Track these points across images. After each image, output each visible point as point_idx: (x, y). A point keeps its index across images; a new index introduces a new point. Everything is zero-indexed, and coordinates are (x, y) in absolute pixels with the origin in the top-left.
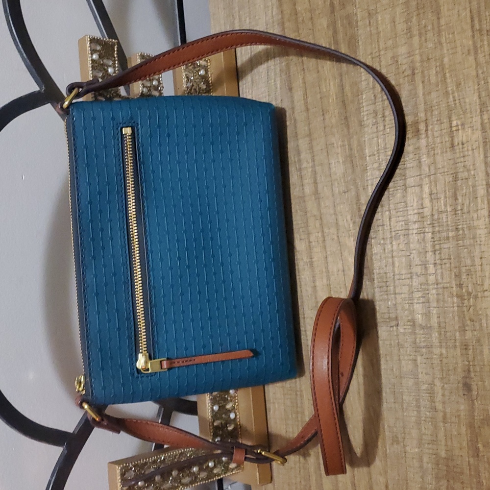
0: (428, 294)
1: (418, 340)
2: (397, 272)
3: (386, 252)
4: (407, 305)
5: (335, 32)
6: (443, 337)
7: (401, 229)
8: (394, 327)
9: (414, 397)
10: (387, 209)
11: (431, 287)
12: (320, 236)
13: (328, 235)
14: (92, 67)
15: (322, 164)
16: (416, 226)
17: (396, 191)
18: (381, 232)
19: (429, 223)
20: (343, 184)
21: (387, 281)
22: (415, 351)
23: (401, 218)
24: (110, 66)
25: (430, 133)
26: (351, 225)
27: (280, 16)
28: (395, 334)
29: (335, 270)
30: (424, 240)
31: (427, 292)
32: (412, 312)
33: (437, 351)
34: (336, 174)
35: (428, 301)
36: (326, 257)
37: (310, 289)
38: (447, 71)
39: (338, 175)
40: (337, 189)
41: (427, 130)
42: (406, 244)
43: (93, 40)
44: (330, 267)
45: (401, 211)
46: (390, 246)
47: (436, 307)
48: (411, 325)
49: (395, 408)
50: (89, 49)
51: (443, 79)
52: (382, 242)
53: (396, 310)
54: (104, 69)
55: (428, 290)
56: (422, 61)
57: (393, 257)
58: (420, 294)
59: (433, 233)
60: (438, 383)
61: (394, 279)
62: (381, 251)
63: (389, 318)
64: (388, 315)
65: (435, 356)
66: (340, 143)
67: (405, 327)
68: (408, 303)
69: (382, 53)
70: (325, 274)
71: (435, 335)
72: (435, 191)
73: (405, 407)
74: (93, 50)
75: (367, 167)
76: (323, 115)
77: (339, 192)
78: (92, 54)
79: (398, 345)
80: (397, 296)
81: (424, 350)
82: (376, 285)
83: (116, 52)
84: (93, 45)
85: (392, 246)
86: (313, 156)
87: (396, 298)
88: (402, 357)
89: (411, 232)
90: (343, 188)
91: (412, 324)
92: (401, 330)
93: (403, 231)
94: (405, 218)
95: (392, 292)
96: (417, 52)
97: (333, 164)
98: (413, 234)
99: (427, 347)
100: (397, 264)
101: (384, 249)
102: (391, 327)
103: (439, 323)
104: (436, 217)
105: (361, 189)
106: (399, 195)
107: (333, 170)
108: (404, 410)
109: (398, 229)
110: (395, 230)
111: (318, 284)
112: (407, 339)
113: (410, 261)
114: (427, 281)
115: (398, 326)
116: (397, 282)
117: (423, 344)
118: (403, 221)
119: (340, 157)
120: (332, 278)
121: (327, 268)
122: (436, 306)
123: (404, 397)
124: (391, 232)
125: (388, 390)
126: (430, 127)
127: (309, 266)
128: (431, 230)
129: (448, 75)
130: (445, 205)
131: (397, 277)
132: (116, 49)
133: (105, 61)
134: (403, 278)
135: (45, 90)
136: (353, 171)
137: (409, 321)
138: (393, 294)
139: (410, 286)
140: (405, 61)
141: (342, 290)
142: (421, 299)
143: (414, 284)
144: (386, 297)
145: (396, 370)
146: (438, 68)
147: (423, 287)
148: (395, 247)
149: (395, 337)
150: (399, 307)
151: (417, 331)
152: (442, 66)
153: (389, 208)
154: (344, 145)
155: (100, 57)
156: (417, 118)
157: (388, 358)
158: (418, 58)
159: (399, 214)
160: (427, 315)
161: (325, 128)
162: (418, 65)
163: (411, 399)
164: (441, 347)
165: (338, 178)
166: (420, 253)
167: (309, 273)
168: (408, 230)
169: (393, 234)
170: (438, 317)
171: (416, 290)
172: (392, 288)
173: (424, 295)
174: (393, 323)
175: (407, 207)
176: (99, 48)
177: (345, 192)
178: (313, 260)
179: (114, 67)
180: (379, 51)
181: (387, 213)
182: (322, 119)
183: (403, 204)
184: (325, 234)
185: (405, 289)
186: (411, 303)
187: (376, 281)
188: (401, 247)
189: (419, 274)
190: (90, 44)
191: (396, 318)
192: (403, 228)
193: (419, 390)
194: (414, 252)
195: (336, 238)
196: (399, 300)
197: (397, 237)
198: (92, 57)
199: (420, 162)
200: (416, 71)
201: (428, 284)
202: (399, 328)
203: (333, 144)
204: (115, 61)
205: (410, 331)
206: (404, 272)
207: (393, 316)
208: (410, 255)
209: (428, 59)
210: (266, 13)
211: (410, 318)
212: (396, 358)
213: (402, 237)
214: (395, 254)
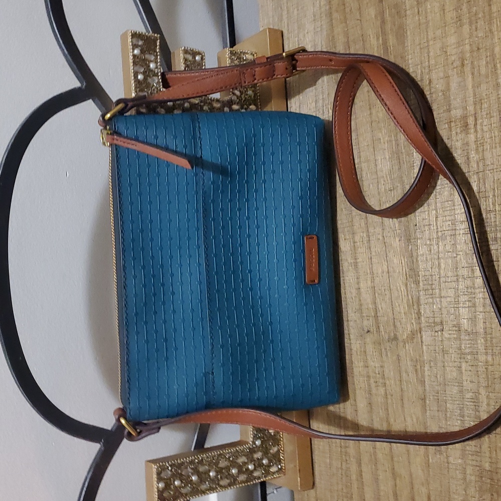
0: (475, 297)
1: (463, 346)
2: (443, 274)
3: (432, 253)
4: (453, 309)
5: (383, 22)
6: (489, 344)
7: (447, 229)
8: (439, 332)
9: (458, 406)
10: (434, 207)
11: (477, 291)
12: (365, 236)
13: (373, 235)
14: (133, 62)
15: (368, 161)
16: (463, 226)
17: (443, 189)
18: (427, 232)
20: (389, 181)
21: (432, 284)
22: (460, 358)
23: (447, 218)
24: (151, 61)
25: (479, 127)
26: (397, 225)
27: (328, 7)
28: (440, 339)
29: (380, 271)
31: (474, 296)
32: (458, 317)
33: (482, 358)
34: (382, 171)
35: (474, 306)
36: (371, 258)
37: (354, 291)
38: (498, 62)
39: (384, 172)
40: (383, 187)
41: (476, 125)
42: (453, 244)
43: (135, 35)
44: (374, 268)
45: (448, 210)
46: (436, 247)
47: (482, 312)
48: (456, 331)
49: (438, 416)
50: (131, 44)
51: (493, 70)
52: (428, 243)
53: (442, 314)
54: (146, 64)
55: (474, 294)
56: (472, 52)
57: (439, 258)
58: (466, 298)
60: (483, 391)
61: (440, 281)
62: (427, 252)
63: (434, 322)
64: (433, 319)
65: (480, 363)
66: (386, 139)
67: (450, 332)
68: (454, 307)
69: (431, 43)
70: (369, 276)
71: (481, 341)
72: (483, 189)
73: (448, 415)
74: (135, 45)
75: (413, 163)
76: (370, 109)
77: (385, 190)
78: (133, 49)
79: (443, 351)
80: (442, 300)
81: (469, 357)
82: (421, 288)
83: (158, 47)
84: (135, 40)
85: (438, 247)
86: (360, 152)
87: (441, 301)
88: (446, 364)
89: (457, 232)
90: (388, 186)
91: (457, 329)
92: (446, 335)
93: (450, 231)
94: (452, 218)
95: (437, 295)
96: (467, 41)
97: (380, 160)
98: (460, 234)
99: (471, 353)
100: (443, 266)
101: (430, 251)
102: (436, 331)
103: (485, 328)
106: (446, 193)
107: (379, 167)
108: (448, 419)
109: (445, 229)
110: (442, 230)
111: (362, 285)
112: (452, 345)
113: (457, 263)
114: (474, 284)
115: (442, 331)
116: (443, 285)
117: (467, 351)
118: (449, 221)
119: (387, 153)
120: (377, 280)
121: (372, 270)
122: (481, 310)
123: (448, 405)
124: (437, 232)
125: (431, 397)
126: (479, 122)
127: (353, 267)
129: (498, 65)
130: (494, 204)
131: (443, 279)
132: (158, 44)
133: (147, 56)
134: (449, 281)
135: (86, 86)
136: (400, 169)
137: (454, 326)
138: (438, 298)
139: (456, 289)
140: (454, 52)
141: (386, 293)
142: (467, 303)
143: (460, 287)
144: (431, 300)
145: (440, 377)
146: (488, 59)
147: (469, 290)
148: (441, 248)
149: (440, 343)
150: (444, 312)
151: (462, 337)
152: (493, 55)
153: (436, 206)
154: (391, 141)
155: (142, 52)
156: (466, 112)
157: (432, 364)
158: (467, 47)
159: (446, 213)
160: (473, 320)
161: (372, 122)
162: (468, 55)
163: (455, 407)
164: (486, 354)
165: (385, 176)
166: (467, 254)
167: (353, 274)
168: (455, 230)
169: (440, 234)
170: (484, 322)
171: (462, 293)
172: (437, 291)
173: (469, 299)
174: (438, 328)
175: (454, 206)
176: (140, 43)
177: (391, 190)
178: (358, 261)
179: (156, 63)
180: (428, 41)
181: (434, 212)
182: (369, 113)
183: (450, 202)
184: (370, 234)
185: (451, 293)
186: (457, 307)
187: (421, 284)
188: (448, 248)
189: (465, 276)
190: (132, 38)
191: (442, 323)
192: (449, 228)
193: (463, 398)
194: (461, 253)
195: (381, 238)
196: (444, 304)
197: (443, 238)
198: (133, 51)
199: (468, 159)
200: (466, 62)
201: (474, 288)
202: (444, 333)
203: (380, 139)
204: (157, 55)
205: (455, 336)
206: (450, 274)
207: (438, 320)
208: (456, 257)
209: (478, 49)
210: (314, 4)
211: (455, 323)
212: (440, 364)
213: (448, 238)
214: (441, 255)
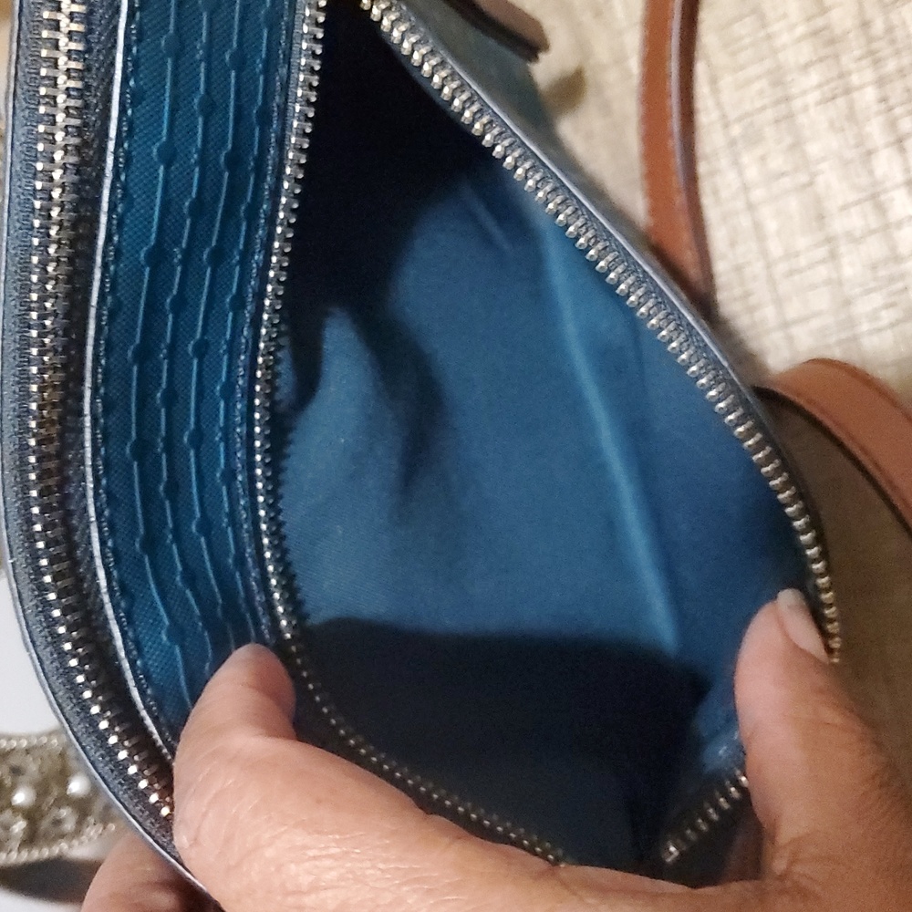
2: (775, 249)
7: (760, 106)
16: (814, 77)
19: (857, 53)
23: (753, 71)
30: (851, 116)
31: (900, 285)
42: (789, 148)
45: (747, 47)
57: (750, 207)
58: (877, 299)
59: (881, 82)
61: (770, 277)
80: (794, 331)
85: (740, 173)
87: (790, 339)
89: (797, 104)
93: (769, 111)
94: (768, 64)
95: (773, 323)
98: (807, 108)
100: (771, 226)
104: (878, 26)
105: (587, 18)
109: (748, 107)
110: (741, 114)
113: (818, 201)
114: (893, 248)
116: (783, 286)
118: (759, 77)
124: (725, 126)
128: (869, 75)
131: (781, 268)
134: (804, 265)
139: (836, 283)
142: (884, 313)
143: (847, 272)
147: (881, 273)
148: (752, 173)
159: (744, 57)
166: (846, 163)
168: (787, 99)
169: (736, 130)
171: (858, 291)
173: (893, 299)
175: (765, 26)
183: (748, 20)
185: (820, 300)
188: (777, 162)
189: (858, 233)
192: (766, 101)
194: (824, 166)
197: (752, 138)
206: (802, 242)
208: (811, 184)
213: (769, 132)
214: (758, 194)
